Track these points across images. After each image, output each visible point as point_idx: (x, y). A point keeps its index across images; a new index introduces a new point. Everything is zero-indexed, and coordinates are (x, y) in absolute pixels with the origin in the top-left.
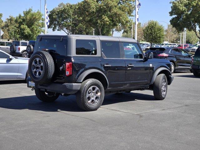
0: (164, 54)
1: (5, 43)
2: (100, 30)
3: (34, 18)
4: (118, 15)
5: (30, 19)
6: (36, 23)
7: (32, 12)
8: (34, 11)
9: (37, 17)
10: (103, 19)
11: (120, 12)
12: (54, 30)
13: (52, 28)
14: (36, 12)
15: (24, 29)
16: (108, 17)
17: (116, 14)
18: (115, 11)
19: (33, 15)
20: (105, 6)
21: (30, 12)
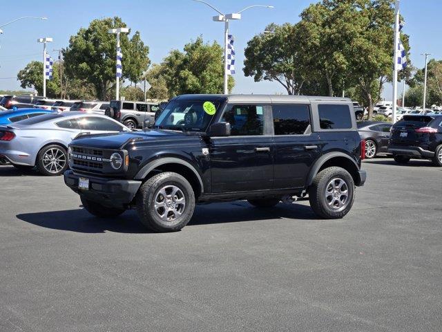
0: (430, 128)
1: (148, 107)
2: (330, 81)
3: (207, 57)
4: (365, 50)
5: (199, 60)
6: (210, 66)
7: (203, 45)
8: (207, 42)
9: (212, 55)
10: (335, 60)
11: (368, 45)
12: (257, 79)
13: (254, 76)
14: (211, 45)
15: (186, 79)
16: (344, 55)
17: (360, 48)
18: (359, 43)
19: (204, 50)
20: (339, 32)
21: (199, 44)
